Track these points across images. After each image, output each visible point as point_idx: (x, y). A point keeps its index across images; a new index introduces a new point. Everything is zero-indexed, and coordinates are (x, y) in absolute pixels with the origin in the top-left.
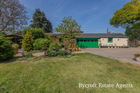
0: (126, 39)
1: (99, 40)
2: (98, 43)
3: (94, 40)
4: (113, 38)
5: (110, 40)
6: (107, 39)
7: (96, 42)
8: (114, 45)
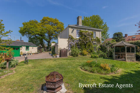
0: (37, 48)
1: (21, 48)
2: (20, 51)
3: (15, 49)
4: (29, 46)
5: (27, 48)
6: (25, 47)
7: (17, 51)
8: (30, 53)
